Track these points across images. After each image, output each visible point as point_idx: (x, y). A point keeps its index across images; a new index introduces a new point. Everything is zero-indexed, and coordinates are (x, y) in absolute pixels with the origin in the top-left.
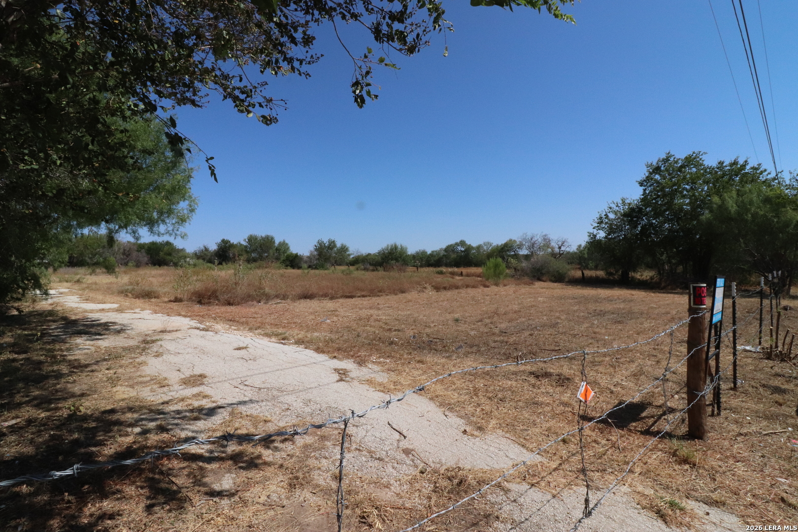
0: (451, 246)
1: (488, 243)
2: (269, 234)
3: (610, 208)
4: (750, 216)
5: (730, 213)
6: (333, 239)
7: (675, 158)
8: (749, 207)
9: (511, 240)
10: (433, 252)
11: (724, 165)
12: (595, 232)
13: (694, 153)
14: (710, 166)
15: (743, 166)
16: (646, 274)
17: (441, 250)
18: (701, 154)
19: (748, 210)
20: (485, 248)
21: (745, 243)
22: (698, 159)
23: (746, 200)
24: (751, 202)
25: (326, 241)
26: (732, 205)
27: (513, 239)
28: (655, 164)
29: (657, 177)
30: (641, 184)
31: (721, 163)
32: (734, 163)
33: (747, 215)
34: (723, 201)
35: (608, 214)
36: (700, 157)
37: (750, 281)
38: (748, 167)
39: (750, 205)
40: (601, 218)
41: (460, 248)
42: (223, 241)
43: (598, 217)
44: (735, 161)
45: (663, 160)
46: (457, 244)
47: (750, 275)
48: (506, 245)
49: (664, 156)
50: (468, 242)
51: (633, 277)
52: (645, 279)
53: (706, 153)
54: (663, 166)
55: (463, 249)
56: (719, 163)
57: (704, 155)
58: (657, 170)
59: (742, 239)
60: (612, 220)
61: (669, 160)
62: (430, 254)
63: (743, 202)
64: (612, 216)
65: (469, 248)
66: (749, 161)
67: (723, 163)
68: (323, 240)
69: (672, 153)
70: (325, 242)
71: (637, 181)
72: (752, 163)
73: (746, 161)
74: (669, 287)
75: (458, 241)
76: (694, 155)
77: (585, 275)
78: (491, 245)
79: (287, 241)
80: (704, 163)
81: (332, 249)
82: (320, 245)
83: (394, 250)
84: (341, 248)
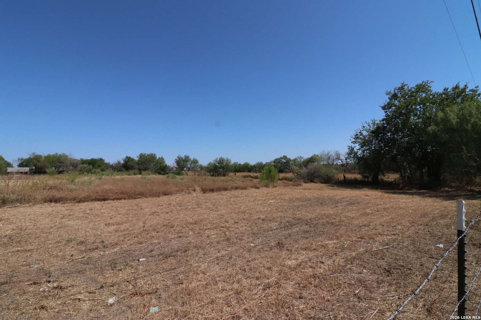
0: (277, 159)
1: (301, 157)
2: (152, 153)
3: (364, 127)
4: (470, 125)
5: (452, 124)
6: (187, 155)
7: (408, 87)
8: (468, 118)
9: (315, 155)
10: (266, 163)
11: (449, 90)
12: (353, 145)
13: (423, 82)
14: (437, 92)
15: (464, 90)
16: (392, 177)
17: (271, 162)
18: (429, 82)
19: (468, 122)
20: (299, 160)
21: (467, 150)
22: (427, 87)
23: (466, 112)
24: (471, 115)
25: (183, 156)
26: (453, 118)
27: (316, 154)
28: (392, 92)
29: (396, 102)
30: (384, 108)
31: (446, 90)
32: (456, 87)
33: (467, 125)
34: (445, 114)
35: (362, 132)
36: (428, 85)
37: (476, 182)
38: (467, 90)
39: (470, 116)
40: (357, 135)
41: (284, 161)
42: (127, 157)
43: (355, 134)
44: (456, 85)
45: (399, 89)
46: (281, 158)
47: (475, 177)
48: (312, 158)
49: (400, 85)
50: (288, 157)
51: (382, 179)
52: (390, 181)
53: (433, 82)
54: (399, 93)
55: (285, 161)
56: (444, 90)
57: (431, 83)
58: (394, 96)
59: (464, 146)
60: (365, 137)
61: (404, 89)
62: (264, 165)
63: (463, 114)
64: (365, 133)
65: (288, 160)
66: (468, 85)
67: (447, 89)
68: (181, 155)
69: (406, 83)
70: (182, 157)
71: (380, 106)
72: (471, 87)
73: (466, 86)
74: (406, 188)
75: (282, 156)
76: (424, 83)
77: (346, 178)
78: (302, 158)
79: (164, 157)
80: (432, 89)
81: (187, 161)
82: (179, 159)
83: (221, 161)
84: (193, 161)
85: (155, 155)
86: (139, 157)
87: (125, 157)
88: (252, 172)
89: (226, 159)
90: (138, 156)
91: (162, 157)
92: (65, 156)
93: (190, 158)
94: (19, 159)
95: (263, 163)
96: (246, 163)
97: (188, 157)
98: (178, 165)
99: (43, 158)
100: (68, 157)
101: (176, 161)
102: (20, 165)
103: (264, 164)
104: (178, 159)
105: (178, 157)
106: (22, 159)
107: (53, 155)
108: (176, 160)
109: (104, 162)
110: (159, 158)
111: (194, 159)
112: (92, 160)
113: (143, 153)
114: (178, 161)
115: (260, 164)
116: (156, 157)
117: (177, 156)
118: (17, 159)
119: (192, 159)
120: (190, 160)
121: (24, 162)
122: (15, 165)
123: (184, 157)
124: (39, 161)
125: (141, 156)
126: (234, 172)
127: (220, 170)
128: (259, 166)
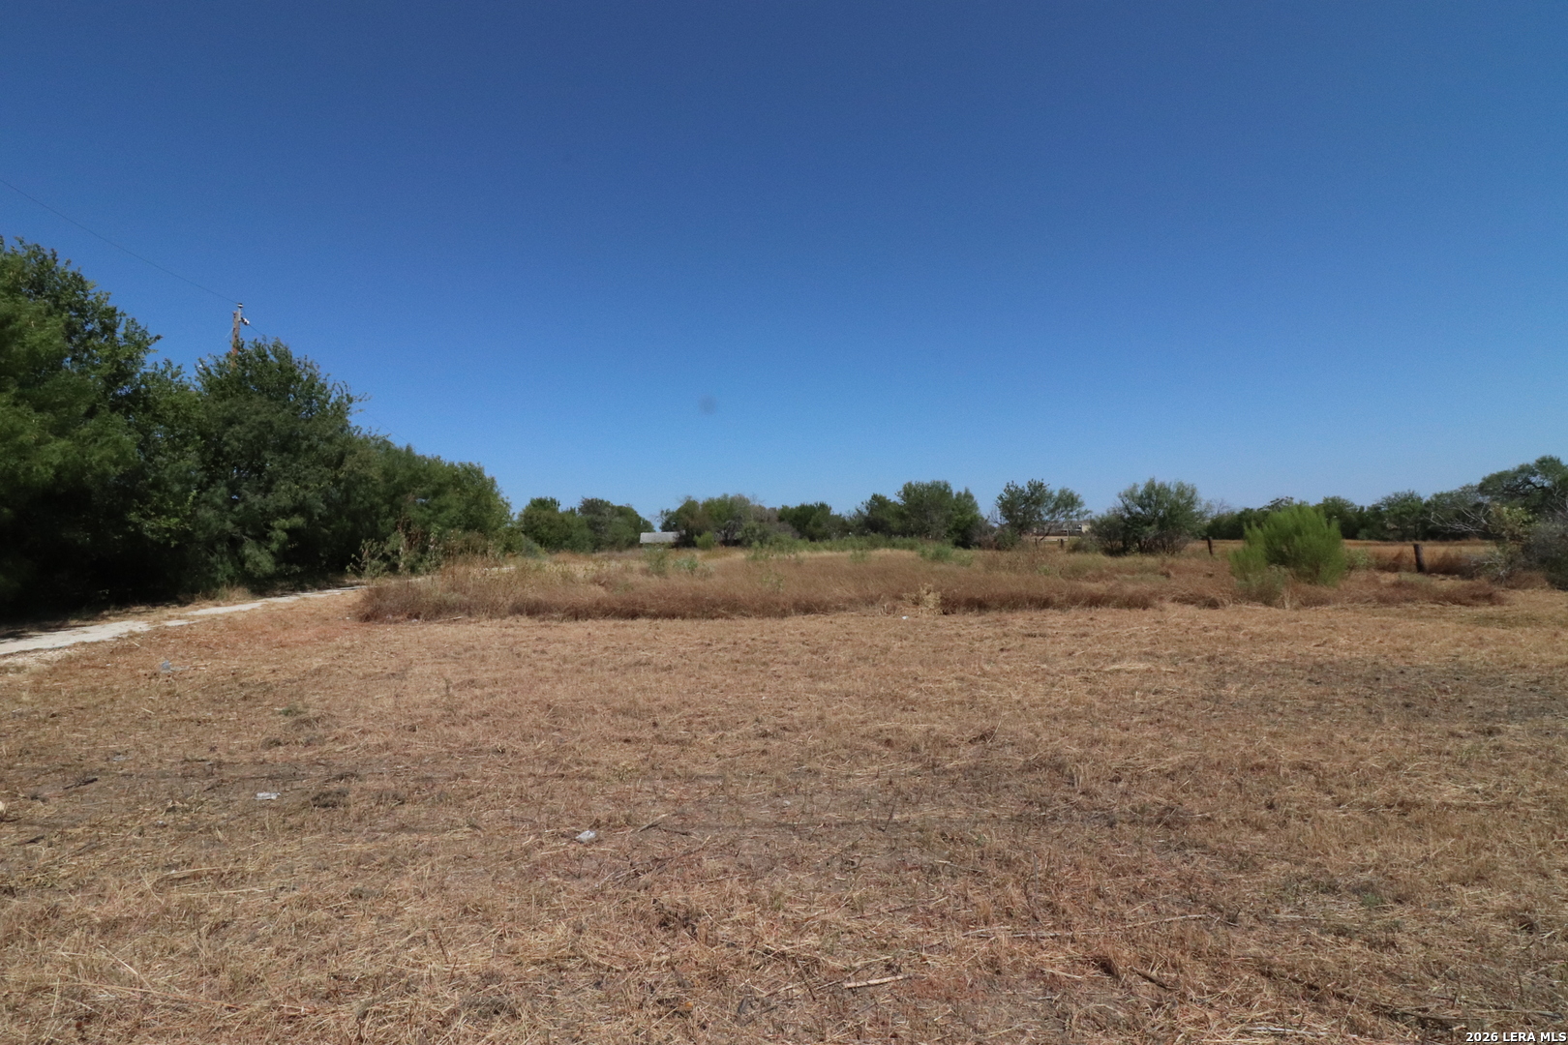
0: (1500, 477)
6: (1038, 479)
10: (1438, 497)
25: (1022, 484)
62: (1428, 504)
68: (1016, 483)
70: (1020, 487)
75: (1531, 460)
81: (1037, 502)
82: (1012, 494)
83: (1153, 495)
84: (1060, 499)
85: (946, 486)
86: (902, 494)
87: (869, 498)
88: (1360, 535)
89: (1173, 489)
90: (899, 493)
91: (967, 491)
92: (741, 502)
93: (1049, 489)
94: (662, 512)
95: (1422, 496)
96: (1333, 500)
97: (1041, 485)
98: (1007, 518)
99: (700, 507)
100: (749, 502)
101: (1000, 502)
102: (666, 528)
103: (1424, 501)
104: (1005, 496)
105: (1007, 491)
106: (667, 514)
107: (719, 500)
108: (1001, 498)
109: (829, 513)
110: (959, 494)
111: (1063, 492)
112: (803, 508)
113: (914, 483)
114: (1007, 502)
115: (1406, 500)
116: (951, 493)
117: (1004, 487)
118: (659, 513)
119: (1056, 494)
120: (1050, 496)
121: (670, 519)
122: (657, 525)
123: (1027, 489)
124: (692, 517)
125: (909, 491)
126: (1203, 538)
127: (1147, 529)
128: (1398, 510)
